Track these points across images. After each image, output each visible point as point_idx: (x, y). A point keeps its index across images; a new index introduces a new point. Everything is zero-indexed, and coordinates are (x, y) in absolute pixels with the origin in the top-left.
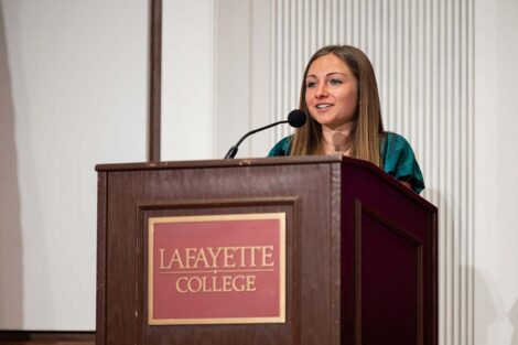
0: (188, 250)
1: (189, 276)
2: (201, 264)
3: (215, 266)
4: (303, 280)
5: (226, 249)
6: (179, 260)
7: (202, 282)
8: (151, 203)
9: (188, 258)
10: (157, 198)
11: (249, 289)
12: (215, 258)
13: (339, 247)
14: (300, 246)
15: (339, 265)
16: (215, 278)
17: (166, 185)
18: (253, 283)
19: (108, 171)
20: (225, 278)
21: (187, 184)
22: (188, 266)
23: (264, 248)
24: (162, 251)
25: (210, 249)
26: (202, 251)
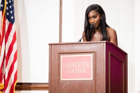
0: (70, 63)
1: (70, 69)
2: (73, 66)
3: (76, 67)
4: (97, 70)
5: (79, 63)
6: (68, 65)
7: (73, 70)
8: (61, 52)
9: (70, 65)
10: (63, 51)
11: (84, 72)
12: (76, 65)
13: (105, 62)
14: (96, 62)
15: (105, 66)
16: (76, 69)
17: (65, 48)
18: (85, 71)
19: (51, 45)
20: (79, 69)
21: (70, 48)
22: (70, 67)
23: (88, 62)
24: (64, 63)
25: (75, 63)
26: (73, 63)
